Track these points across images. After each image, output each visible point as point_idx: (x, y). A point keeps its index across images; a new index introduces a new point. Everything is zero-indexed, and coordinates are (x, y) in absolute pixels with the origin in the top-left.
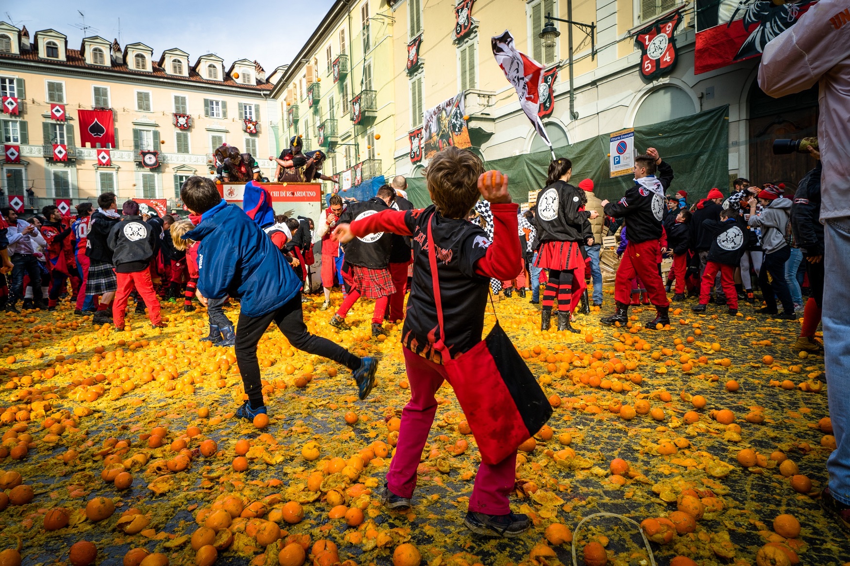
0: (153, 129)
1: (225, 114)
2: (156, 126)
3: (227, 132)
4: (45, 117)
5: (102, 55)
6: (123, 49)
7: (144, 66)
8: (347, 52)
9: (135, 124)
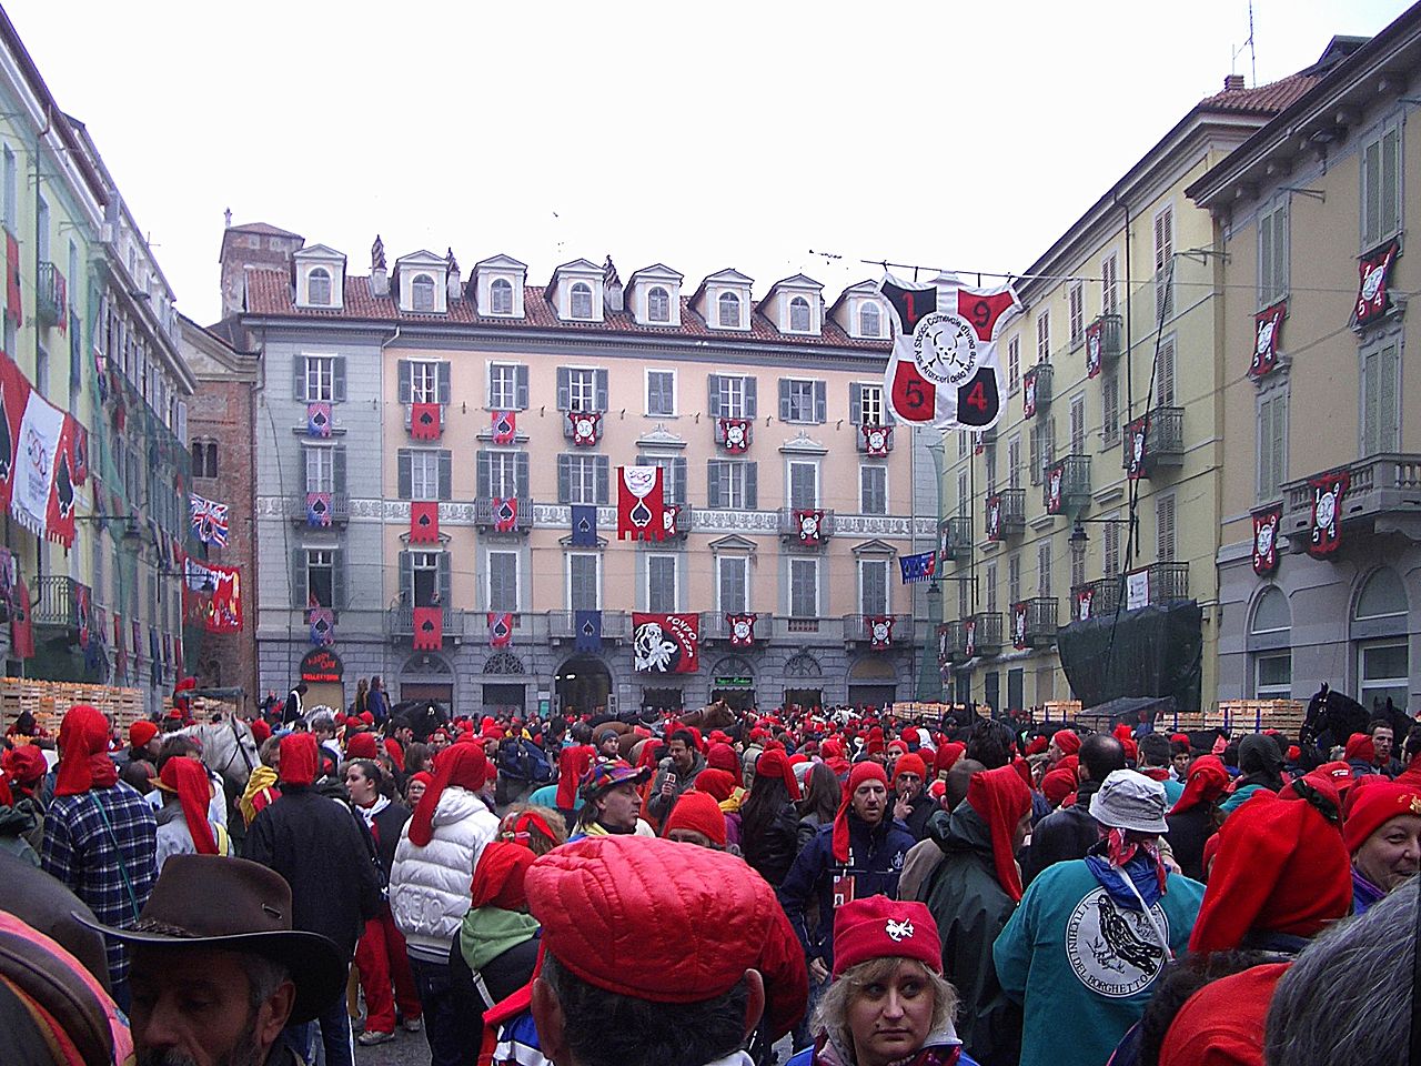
0: (675, 455)
1: (821, 415)
2: (682, 447)
3: (823, 453)
4: (480, 439)
5: (588, 299)
6: (625, 282)
7: (665, 314)
8: (1121, 310)
9: (640, 445)
